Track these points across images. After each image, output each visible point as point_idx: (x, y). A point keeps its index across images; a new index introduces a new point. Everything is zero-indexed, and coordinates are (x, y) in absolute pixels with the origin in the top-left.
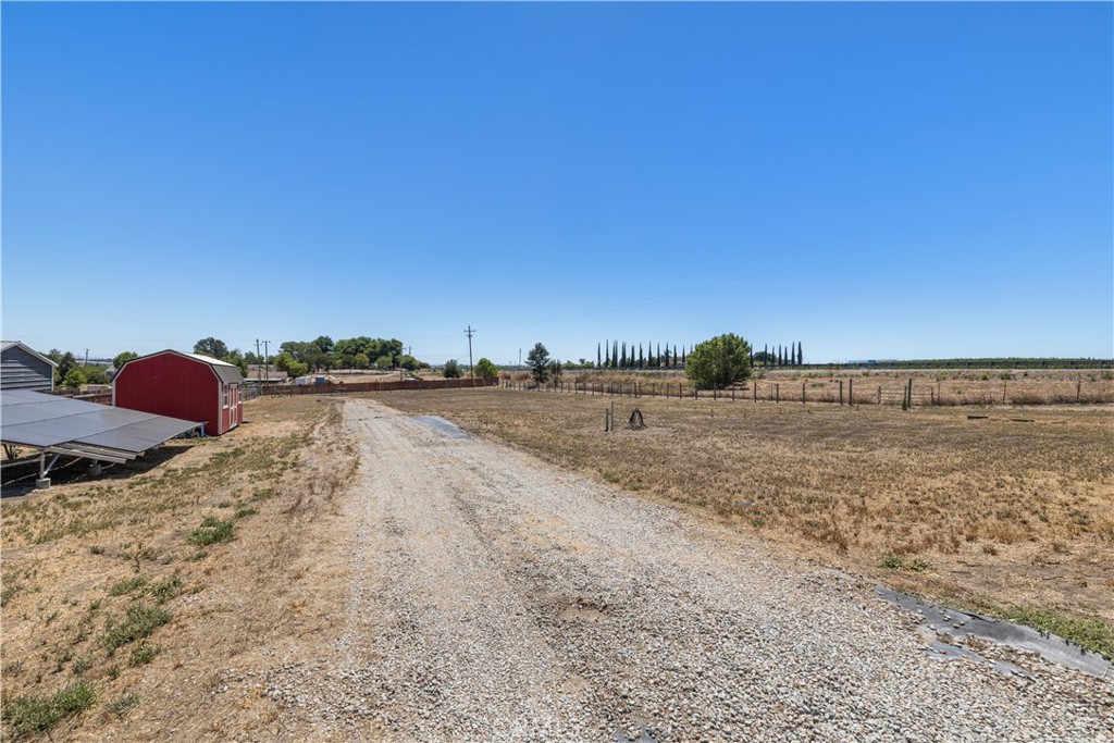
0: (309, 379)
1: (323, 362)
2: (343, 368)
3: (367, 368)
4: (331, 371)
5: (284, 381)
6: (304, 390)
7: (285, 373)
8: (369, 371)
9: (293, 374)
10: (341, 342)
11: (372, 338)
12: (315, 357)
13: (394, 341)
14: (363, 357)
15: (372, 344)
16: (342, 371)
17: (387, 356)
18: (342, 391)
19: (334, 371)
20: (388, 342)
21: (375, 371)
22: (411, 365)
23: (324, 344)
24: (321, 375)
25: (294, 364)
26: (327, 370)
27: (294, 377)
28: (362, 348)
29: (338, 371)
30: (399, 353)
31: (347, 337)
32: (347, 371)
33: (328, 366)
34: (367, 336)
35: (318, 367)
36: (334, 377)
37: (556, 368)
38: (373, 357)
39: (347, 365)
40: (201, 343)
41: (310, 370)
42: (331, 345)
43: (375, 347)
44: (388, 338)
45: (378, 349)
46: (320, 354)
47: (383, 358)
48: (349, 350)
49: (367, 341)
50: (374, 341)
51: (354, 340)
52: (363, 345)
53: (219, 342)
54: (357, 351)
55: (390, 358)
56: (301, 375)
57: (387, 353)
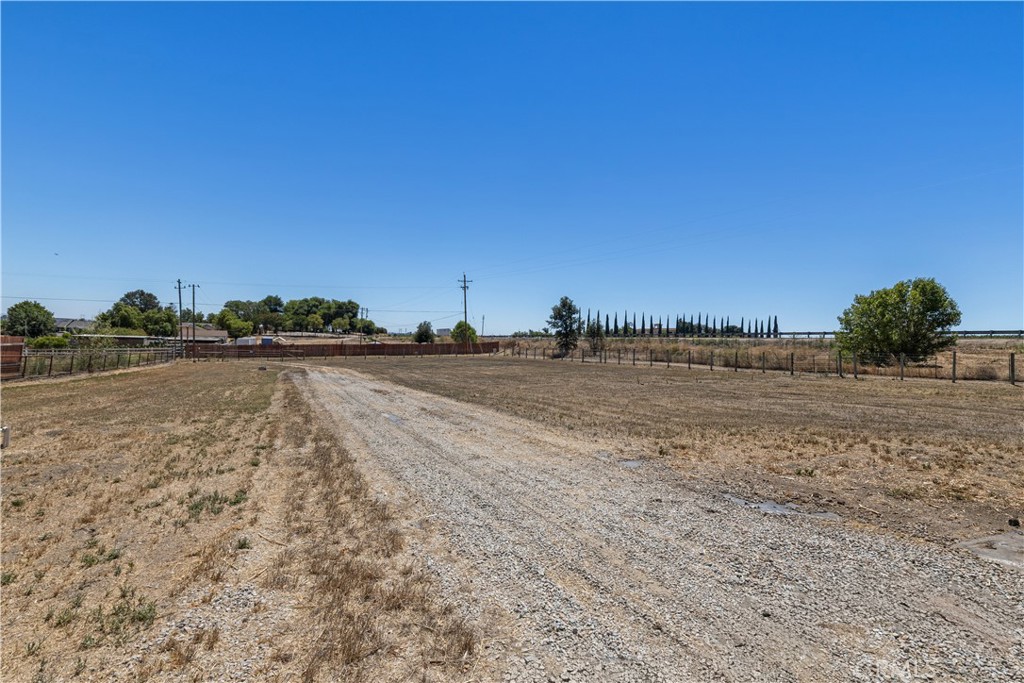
0: (254, 340)
1: (272, 323)
2: (294, 331)
3: (321, 331)
4: (280, 333)
5: (222, 341)
6: (244, 352)
7: (225, 333)
8: (323, 335)
9: (234, 334)
10: (293, 303)
11: (326, 299)
12: (262, 317)
13: (350, 302)
14: (317, 318)
15: (326, 305)
16: (293, 334)
17: (344, 318)
18: (296, 355)
19: (284, 334)
20: (344, 304)
21: (330, 335)
22: (369, 329)
23: (273, 303)
24: (269, 336)
25: (236, 323)
26: (275, 332)
27: (236, 337)
28: (314, 309)
29: (288, 334)
30: (355, 315)
31: (299, 297)
32: (299, 334)
33: (278, 327)
34: (320, 297)
35: (266, 329)
36: (283, 339)
37: (595, 332)
38: (328, 319)
39: (300, 326)
40: (128, 296)
41: (255, 331)
42: (280, 305)
43: (329, 308)
44: (343, 299)
45: (332, 310)
46: (269, 314)
47: (339, 320)
48: (301, 311)
49: (321, 302)
50: (328, 302)
51: (306, 300)
52: (317, 307)
53: (150, 295)
54: (309, 312)
55: (347, 321)
56: (245, 335)
57: (343, 314)
